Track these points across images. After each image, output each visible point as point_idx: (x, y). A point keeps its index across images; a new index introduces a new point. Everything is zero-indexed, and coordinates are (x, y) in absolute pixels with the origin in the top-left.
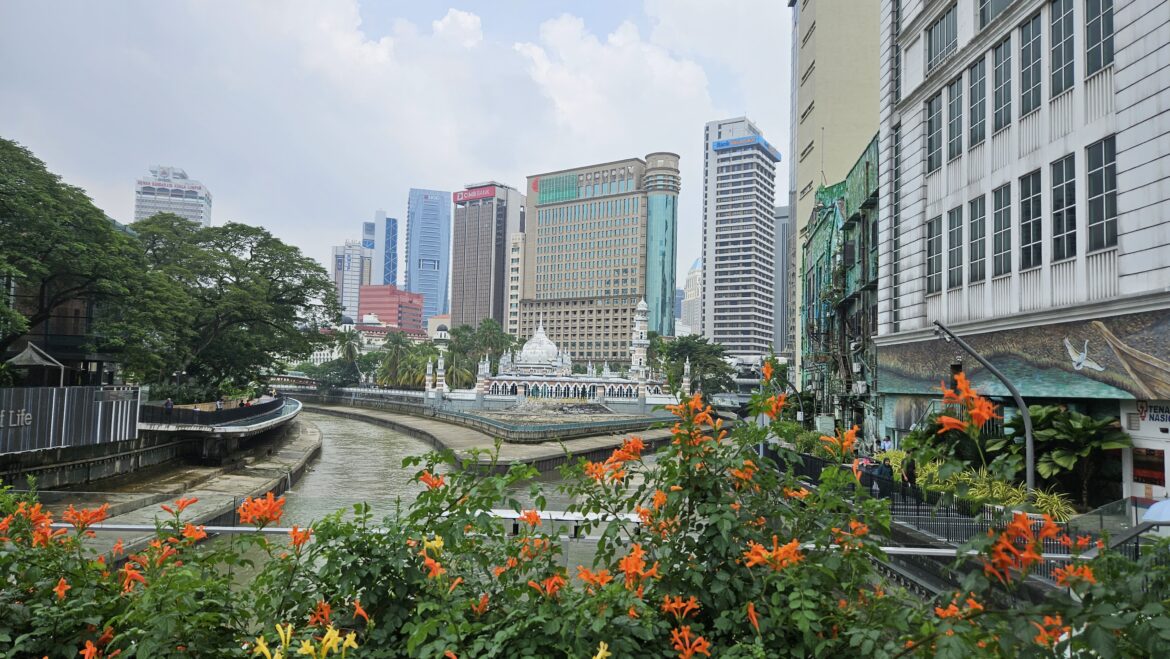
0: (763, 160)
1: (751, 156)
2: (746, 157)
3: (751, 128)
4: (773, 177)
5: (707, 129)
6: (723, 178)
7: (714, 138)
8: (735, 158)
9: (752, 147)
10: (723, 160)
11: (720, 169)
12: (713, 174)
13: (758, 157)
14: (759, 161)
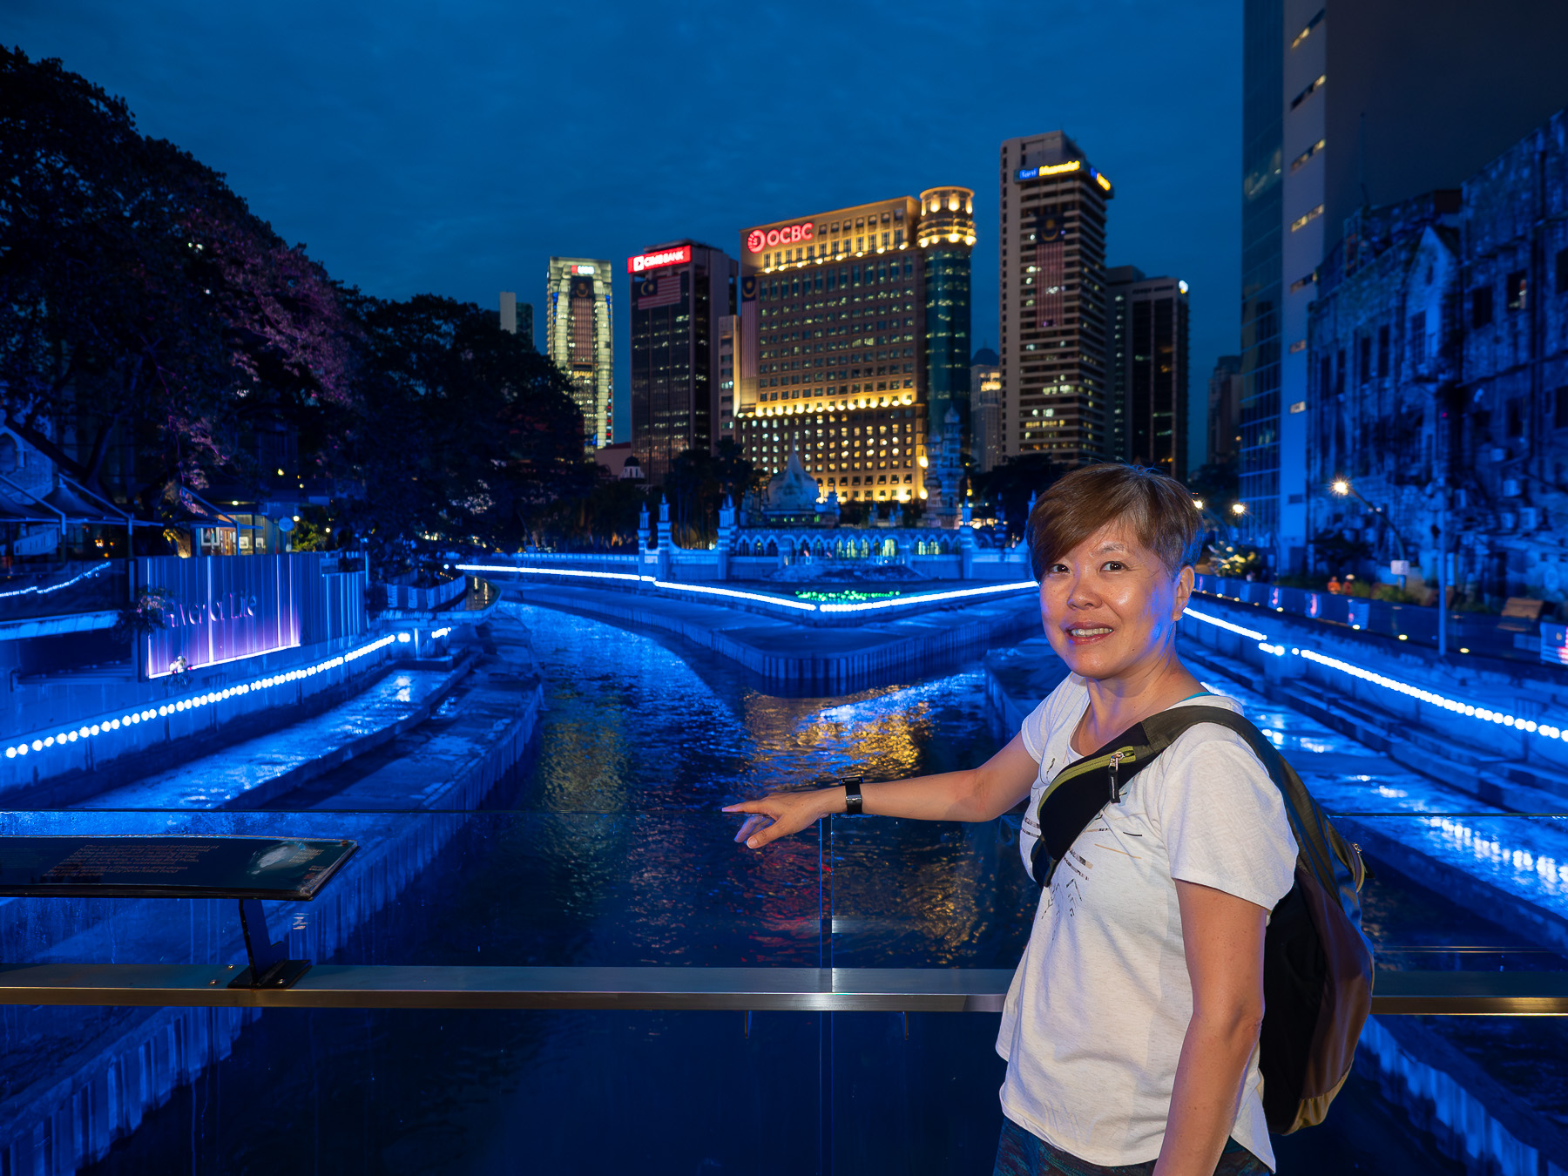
0: (1088, 196)
1: (1071, 191)
2: (1064, 192)
3: (1070, 148)
4: (1102, 222)
5: (1005, 150)
6: (1030, 225)
7: (1014, 164)
8: (1048, 195)
9: (1073, 178)
10: (1030, 197)
11: (1025, 213)
12: (1015, 221)
13: (1082, 191)
14: (1084, 199)
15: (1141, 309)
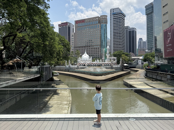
1: (120, 16)
3: (120, 10)
4: (124, 20)
5: (111, 10)
6: (114, 20)
7: (112, 12)
8: (117, 16)
9: (120, 14)
10: (114, 17)
11: (114, 19)
12: (112, 20)
13: (122, 16)
15: (130, 32)
